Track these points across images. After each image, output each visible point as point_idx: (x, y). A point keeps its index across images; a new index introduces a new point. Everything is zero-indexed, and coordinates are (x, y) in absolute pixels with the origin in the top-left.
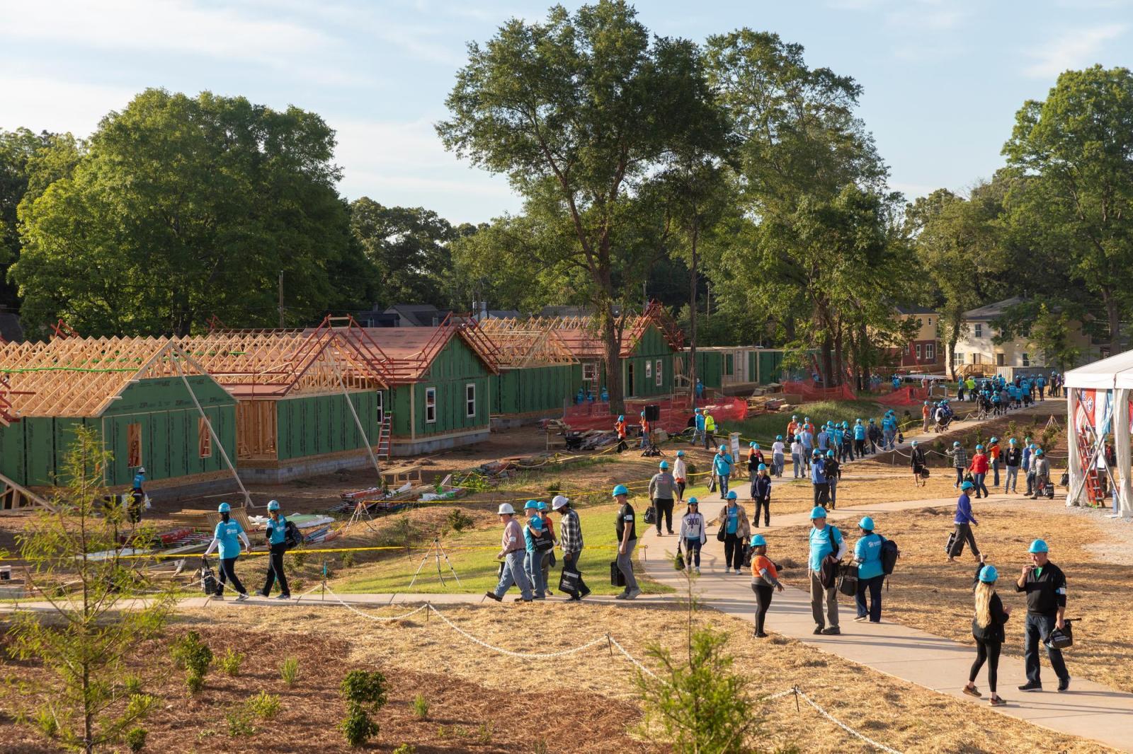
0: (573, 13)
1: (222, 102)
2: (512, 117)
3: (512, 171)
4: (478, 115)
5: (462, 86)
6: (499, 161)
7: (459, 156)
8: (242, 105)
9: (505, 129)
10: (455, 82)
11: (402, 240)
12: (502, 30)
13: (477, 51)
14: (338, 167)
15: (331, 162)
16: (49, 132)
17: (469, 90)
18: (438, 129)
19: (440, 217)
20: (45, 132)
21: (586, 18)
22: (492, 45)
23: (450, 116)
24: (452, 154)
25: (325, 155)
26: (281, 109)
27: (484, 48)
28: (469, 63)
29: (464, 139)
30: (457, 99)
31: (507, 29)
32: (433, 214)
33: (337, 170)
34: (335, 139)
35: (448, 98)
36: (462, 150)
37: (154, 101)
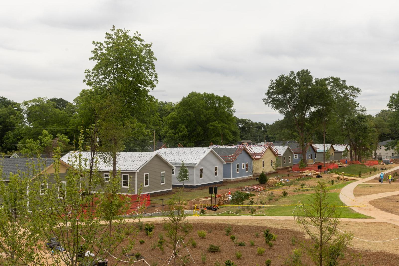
0: (295, 73)
1: (208, 95)
2: (280, 97)
3: (280, 110)
4: (272, 97)
5: (269, 90)
6: (277, 108)
7: (268, 106)
8: (213, 95)
9: (278, 100)
10: (268, 89)
11: (243, 126)
12: (279, 77)
13: (272, 82)
14: (234, 109)
15: (232, 108)
16: (166, 102)
17: (271, 91)
18: (263, 100)
19: (251, 121)
20: (165, 102)
21: (299, 74)
22: (276, 80)
23: (266, 97)
24: (267, 106)
25: (231, 106)
26: (222, 96)
27: (274, 81)
28: (271, 85)
29: (269, 102)
30: (268, 93)
31: (280, 77)
32: (250, 120)
33: (234, 110)
34: (234, 103)
35: (266, 93)
36: (269, 105)
37: (193, 95)
